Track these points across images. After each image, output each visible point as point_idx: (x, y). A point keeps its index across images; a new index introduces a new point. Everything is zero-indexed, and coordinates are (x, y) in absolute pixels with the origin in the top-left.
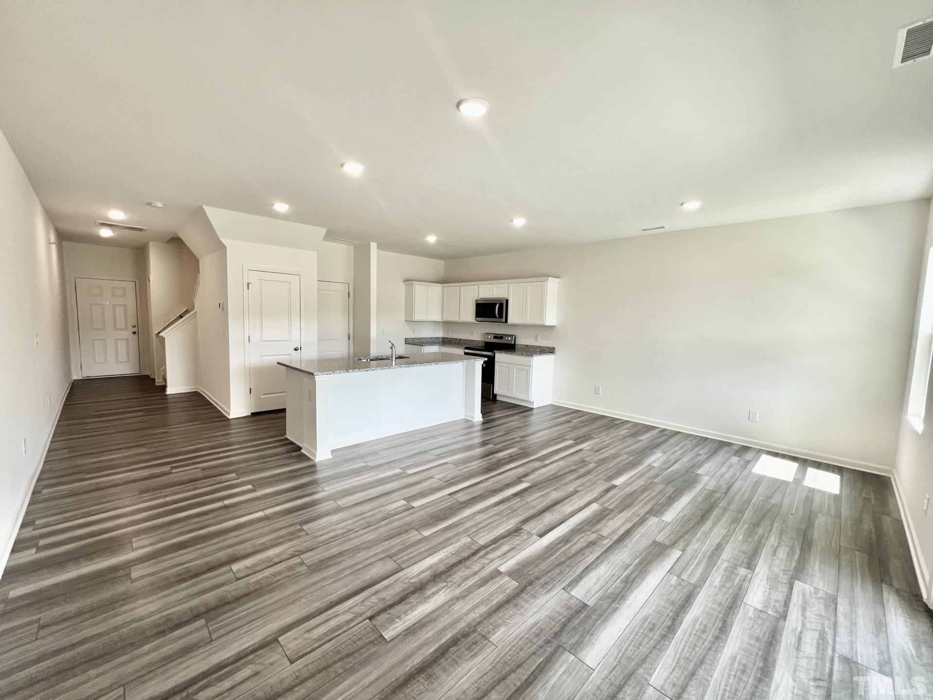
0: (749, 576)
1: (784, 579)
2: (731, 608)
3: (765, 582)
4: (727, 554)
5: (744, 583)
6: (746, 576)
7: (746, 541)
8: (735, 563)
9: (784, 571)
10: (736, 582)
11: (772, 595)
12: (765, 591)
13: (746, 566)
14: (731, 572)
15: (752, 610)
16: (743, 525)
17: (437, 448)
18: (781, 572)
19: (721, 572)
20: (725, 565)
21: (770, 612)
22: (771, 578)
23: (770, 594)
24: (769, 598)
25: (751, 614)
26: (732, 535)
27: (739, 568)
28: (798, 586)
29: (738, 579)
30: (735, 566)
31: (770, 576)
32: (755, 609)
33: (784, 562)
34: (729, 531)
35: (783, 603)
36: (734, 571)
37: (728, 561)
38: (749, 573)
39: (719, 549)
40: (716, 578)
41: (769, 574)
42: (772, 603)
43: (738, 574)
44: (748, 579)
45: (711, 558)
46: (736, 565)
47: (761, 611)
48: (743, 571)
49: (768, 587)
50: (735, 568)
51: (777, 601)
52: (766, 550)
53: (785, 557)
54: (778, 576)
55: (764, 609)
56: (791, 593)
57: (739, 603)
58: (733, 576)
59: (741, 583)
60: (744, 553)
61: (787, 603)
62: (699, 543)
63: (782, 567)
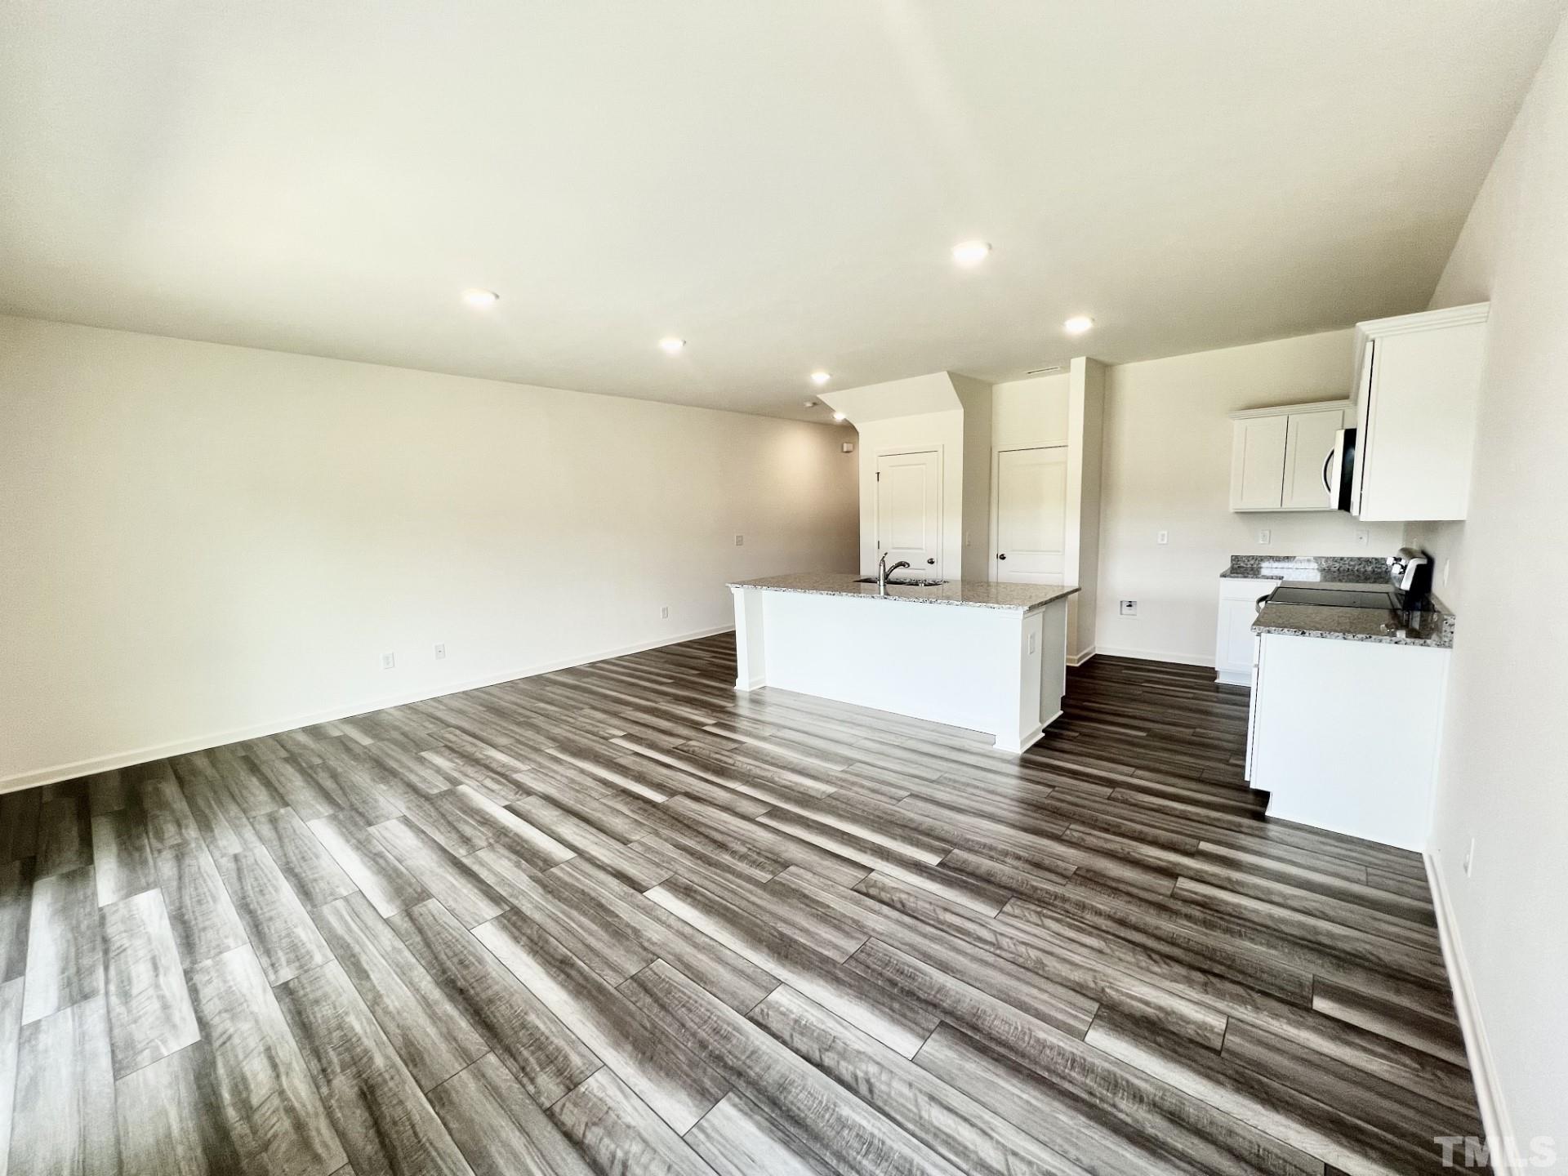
0: (272, 977)
1: (221, 1024)
2: (257, 926)
3: (245, 991)
4: (335, 975)
5: (269, 961)
6: (276, 972)
7: (340, 1027)
8: (311, 973)
9: (230, 1038)
10: (280, 954)
11: (221, 984)
12: (234, 979)
13: (291, 985)
14: (299, 956)
15: (232, 945)
16: (387, 1057)
17: (798, 731)
18: (231, 1030)
19: (311, 947)
20: (318, 959)
21: (209, 962)
22: (242, 1004)
23: (225, 982)
24: (222, 975)
25: (230, 942)
26: (373, 1013)
27: (296, 973)
28: (192, 1034)
29: (283, 960)
30: (304, 968)
31: (245, 1005)
32: (228, 948)
33: (241, 1057)
34: (386, 1012)
35: (199, 986)
36: (297, 964)
37: (321, 966)
38: (277, 979)
39: (357, 970)
40: (308, 935)
41: (248, 1006)
42: (213, 974)
43: (289, 962)
44: (270, 971)
45: (347, 947)
46: (306, 971)
47: (221, 953)
48: (287, 974)
49: (234, 988)
50: (301, 967)
51: (210, 981)
52: (289, 1048)
53: (247, 1069)
54: (233, 1018)
55: (218, 959)
56: (196, 1012)
57: (252, 938)
58: (292, 956)
59: (273, 958)
60: (317, 1002)
61: (194, 992)
62: (389, 949)
63: (236, 1040)
